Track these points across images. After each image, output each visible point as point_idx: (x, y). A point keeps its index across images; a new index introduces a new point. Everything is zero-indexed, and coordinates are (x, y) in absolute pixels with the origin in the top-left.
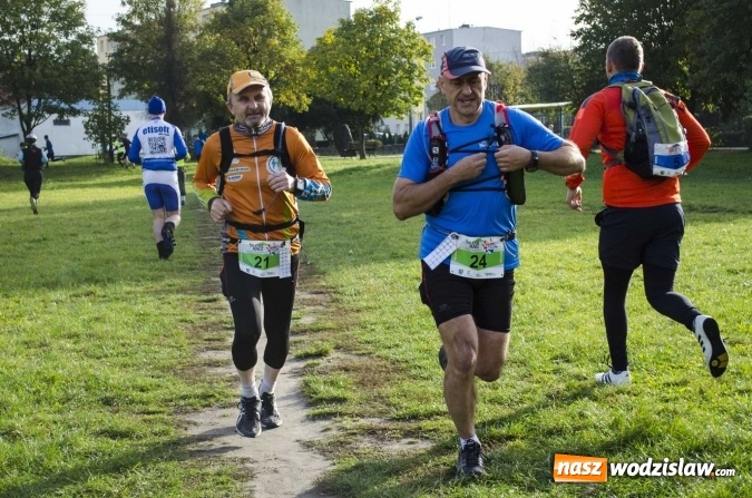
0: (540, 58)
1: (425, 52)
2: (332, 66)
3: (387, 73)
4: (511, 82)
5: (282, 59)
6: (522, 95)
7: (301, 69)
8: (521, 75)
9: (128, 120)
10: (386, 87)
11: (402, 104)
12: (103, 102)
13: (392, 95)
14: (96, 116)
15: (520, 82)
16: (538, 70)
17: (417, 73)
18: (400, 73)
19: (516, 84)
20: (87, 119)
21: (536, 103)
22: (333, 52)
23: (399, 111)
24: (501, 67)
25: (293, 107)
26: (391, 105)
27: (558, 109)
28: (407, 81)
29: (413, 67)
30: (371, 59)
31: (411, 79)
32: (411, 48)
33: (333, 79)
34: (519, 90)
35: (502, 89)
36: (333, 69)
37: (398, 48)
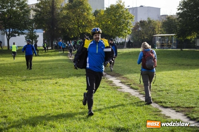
0: (167, 19)
1: (132, 18)
2: (103, 22)
3: (120, 24)
4: (157, 27)
5: (87, 19)
6: (161, 31)
7: (93, 22)
8: (160, 24)
9: (38, 36)
10: (120, 29)
11: (124, 34)
12: (31, 30)
13: (122, 31)
14: (29, 35)
15: (160, 26)
16: (166, 23)
17: (129, 24)
18: (124, 24)
19: (159, 27)
20: (26, 35)
21: (165, 34)
22: (104, 18)
23: (123, 36)
24: (154, 22)
25: (90, 34)
26: (121, 34)
27: (172, 36)
28: (126, 27)
29: (128, 22)
30: (115, 20)
31: (127, 26)
32: (128, 17)
33: (103, 26)
34: (160, 29)
35: (154, 29)
36: (104, 23)
37: (124, 17)
